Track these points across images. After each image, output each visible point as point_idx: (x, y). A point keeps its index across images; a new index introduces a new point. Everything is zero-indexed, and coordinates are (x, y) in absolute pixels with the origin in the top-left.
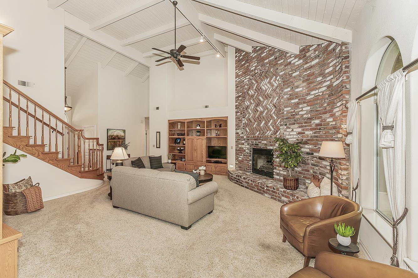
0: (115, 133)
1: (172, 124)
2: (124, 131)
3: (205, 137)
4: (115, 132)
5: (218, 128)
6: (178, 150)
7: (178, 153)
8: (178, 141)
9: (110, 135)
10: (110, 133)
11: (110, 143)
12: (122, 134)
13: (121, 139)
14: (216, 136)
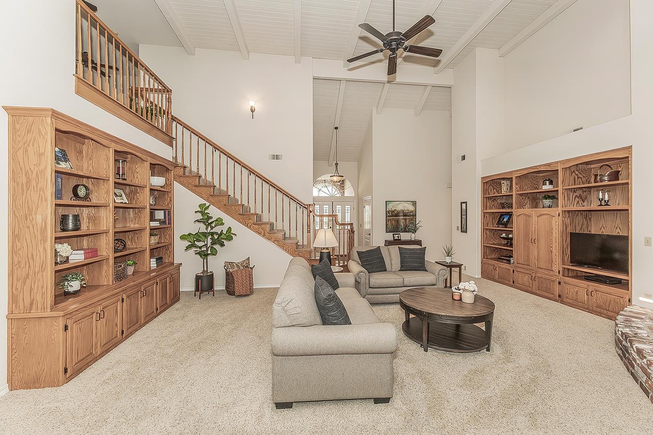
0: (400, 207)
1: (491, 184)
2: (414, 203)
3: (560, 209)
4: (398, 205)
5: (606, 183)
6: (504, 238)
7: (504, 245)
8: (505, 220)
9: (390, 209)
10: (391, 207)
11: (389, 221)
12: (411, 208)
13: (408, 216)
14: (601, 205)
